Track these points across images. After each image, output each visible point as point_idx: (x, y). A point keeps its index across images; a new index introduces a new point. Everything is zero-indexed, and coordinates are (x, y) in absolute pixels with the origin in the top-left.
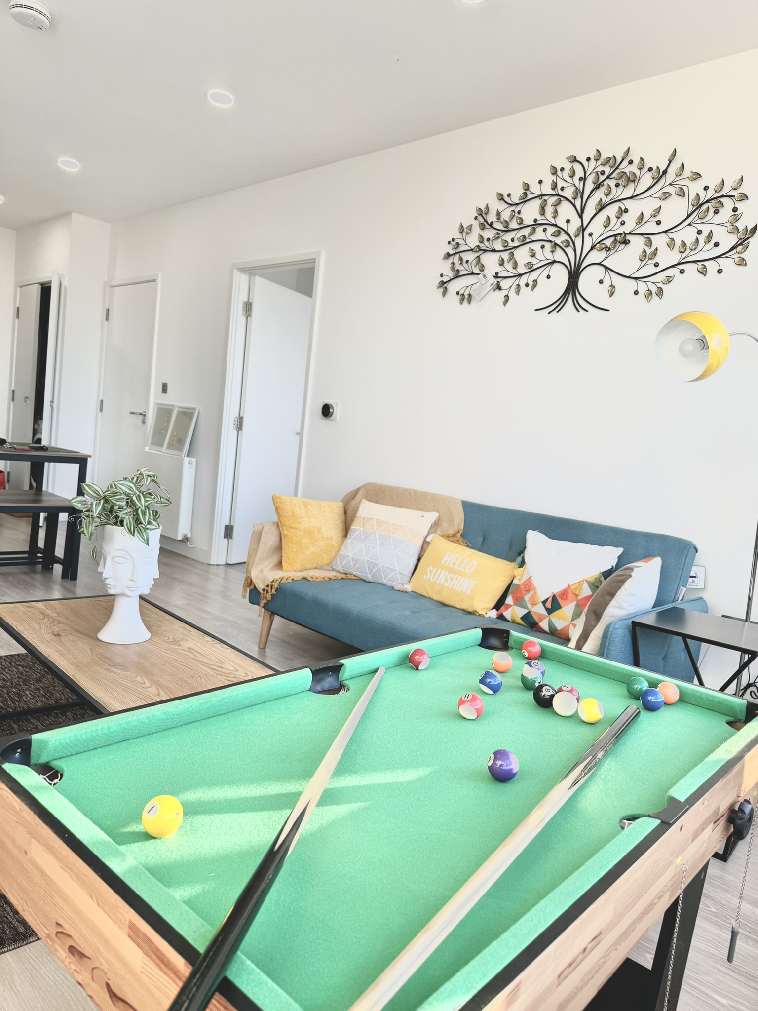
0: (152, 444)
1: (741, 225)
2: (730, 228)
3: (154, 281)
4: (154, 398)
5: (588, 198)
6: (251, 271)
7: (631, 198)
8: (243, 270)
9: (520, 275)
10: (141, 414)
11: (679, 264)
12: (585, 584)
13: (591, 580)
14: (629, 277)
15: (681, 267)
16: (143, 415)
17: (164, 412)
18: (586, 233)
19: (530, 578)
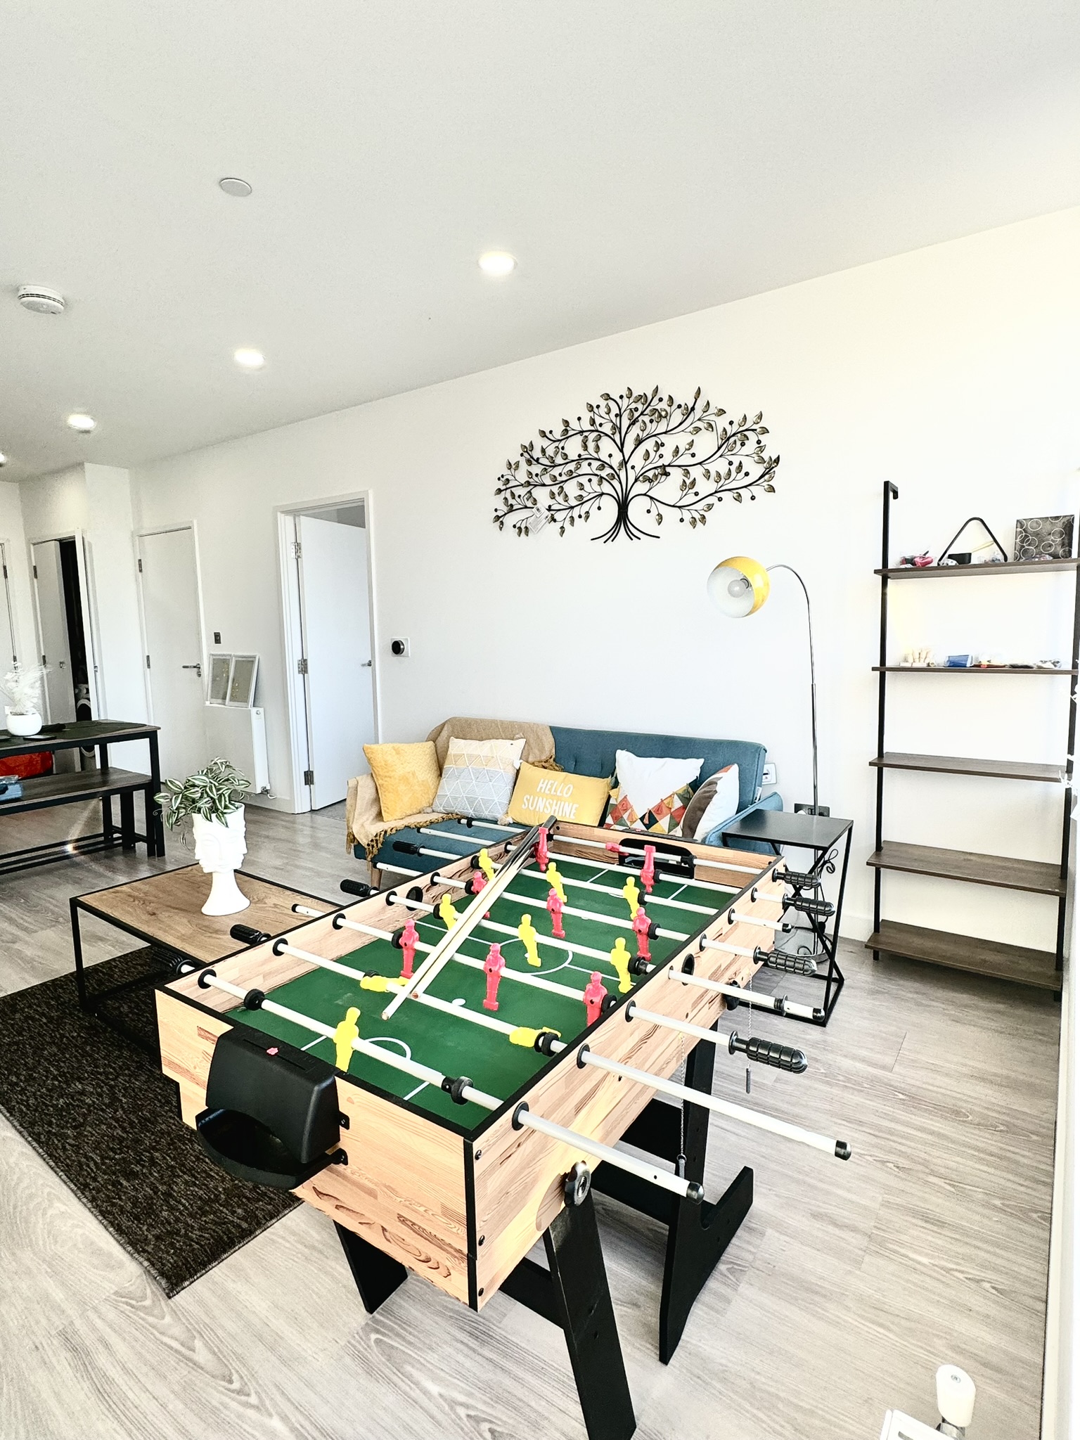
0: (212, 698)
1: (765, 455)
2: (756, 458)
3: (190, 528)
4: (208, 650)
5: (626, 433)
6: (295, 513)
7: (665, 433)
8: (287, 512)
9: (572, 508)
10: (195, 667)
11: (716, 492)
12: (676, 797)
13: (680, 792)
14: (673, 506)
15: (718, 495)
16: (197, 667)
17: (220, 664)
18: (629, 466)
19: (625, 797)
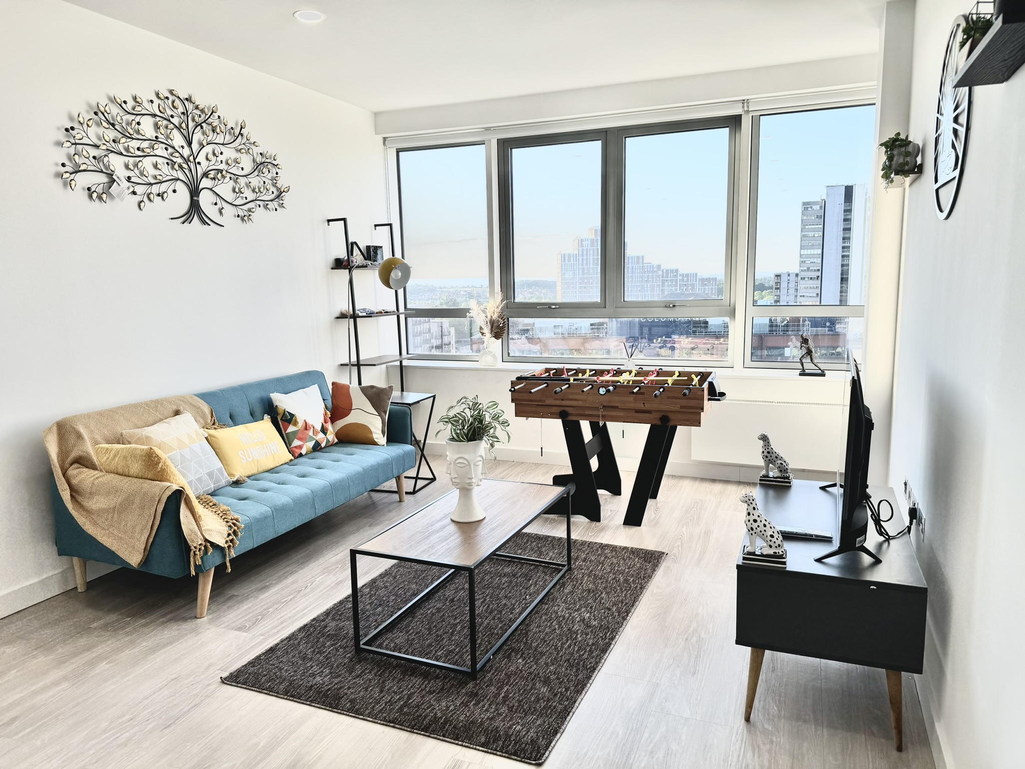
2: (276, 184)
5: (193, 133)
7: (223, 144)
9: (151, 184)
11: (256, 200)
14: (231, 204)
15: (258, 202)
18: (197, 161)
